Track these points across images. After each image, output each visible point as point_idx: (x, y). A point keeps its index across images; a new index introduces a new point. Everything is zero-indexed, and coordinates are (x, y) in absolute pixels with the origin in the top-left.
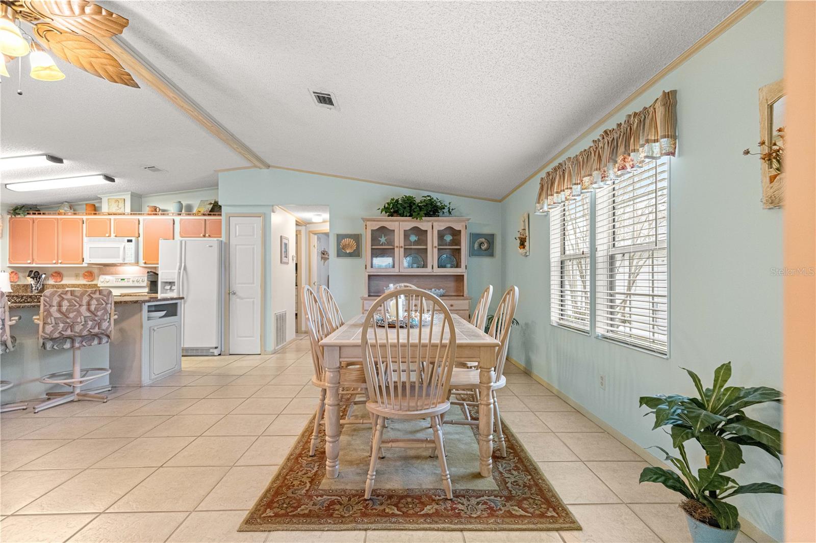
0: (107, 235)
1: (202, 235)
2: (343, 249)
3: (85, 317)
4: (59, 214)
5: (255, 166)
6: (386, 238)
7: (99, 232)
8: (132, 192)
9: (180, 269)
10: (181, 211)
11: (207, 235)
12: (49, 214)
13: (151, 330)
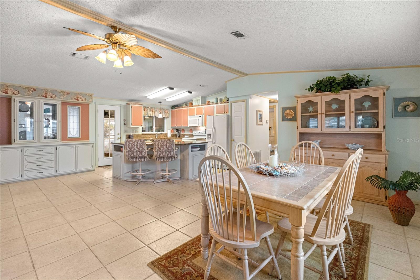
0: (194, 115)
1: (223, 112)
2: (286, 116)
3: (165, 150)
4: (182, 108)
5: (241, 76)
6: (313, 108)
7: (192, 114)
8: (201, 96)
9: (213, 129)
10: (218, 102)
11: (225, 112)
12: (181, 108)
13: (193, 156)
